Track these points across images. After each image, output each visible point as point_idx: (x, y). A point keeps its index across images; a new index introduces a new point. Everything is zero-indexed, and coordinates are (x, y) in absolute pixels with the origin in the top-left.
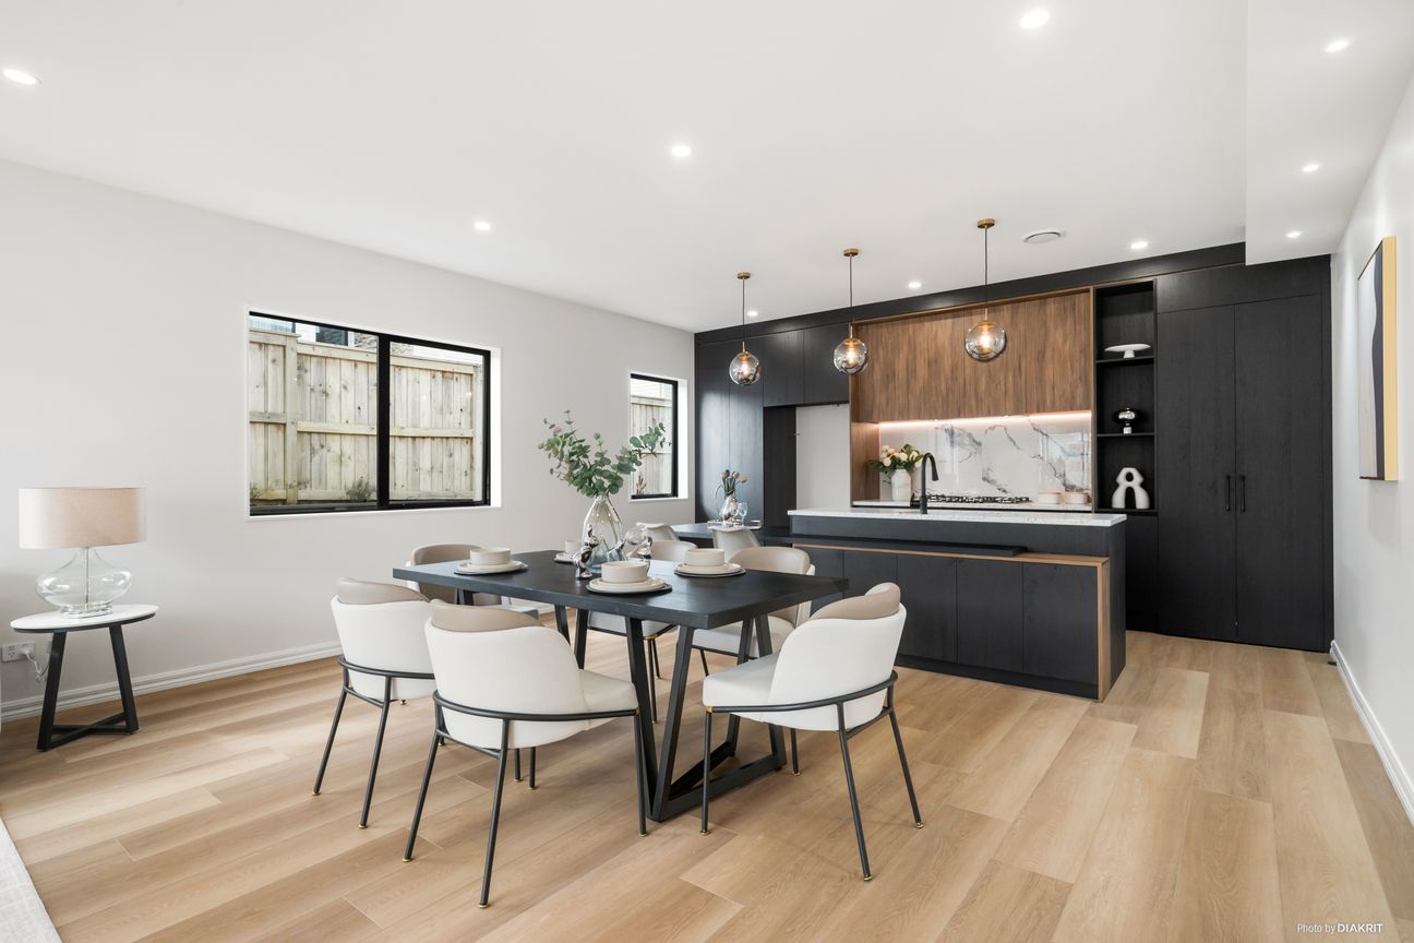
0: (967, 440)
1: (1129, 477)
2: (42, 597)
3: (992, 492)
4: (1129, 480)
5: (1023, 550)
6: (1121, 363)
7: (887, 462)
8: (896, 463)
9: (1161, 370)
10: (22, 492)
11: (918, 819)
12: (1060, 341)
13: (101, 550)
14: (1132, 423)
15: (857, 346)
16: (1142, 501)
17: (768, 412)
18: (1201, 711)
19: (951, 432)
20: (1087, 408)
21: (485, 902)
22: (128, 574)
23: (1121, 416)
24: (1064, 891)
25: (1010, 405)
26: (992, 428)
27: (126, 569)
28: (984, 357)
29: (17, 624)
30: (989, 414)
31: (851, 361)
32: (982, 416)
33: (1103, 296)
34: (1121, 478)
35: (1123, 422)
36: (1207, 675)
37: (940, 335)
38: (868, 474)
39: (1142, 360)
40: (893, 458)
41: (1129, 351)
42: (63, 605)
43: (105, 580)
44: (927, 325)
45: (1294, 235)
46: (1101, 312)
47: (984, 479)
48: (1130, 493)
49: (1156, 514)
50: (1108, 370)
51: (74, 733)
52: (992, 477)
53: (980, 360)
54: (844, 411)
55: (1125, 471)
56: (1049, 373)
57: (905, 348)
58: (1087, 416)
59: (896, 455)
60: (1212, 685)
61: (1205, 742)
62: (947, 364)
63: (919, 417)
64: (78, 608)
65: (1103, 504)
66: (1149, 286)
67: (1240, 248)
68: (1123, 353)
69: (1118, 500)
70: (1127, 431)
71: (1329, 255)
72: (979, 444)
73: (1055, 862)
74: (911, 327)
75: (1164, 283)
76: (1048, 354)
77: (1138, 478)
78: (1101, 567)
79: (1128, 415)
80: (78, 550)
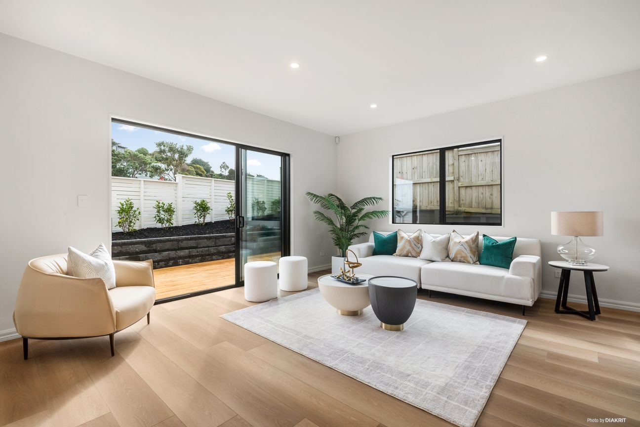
2: (559, 254)
10: (552, 213)
13: (582, 238)
22: (594, 251)
27: (593, 248)
29: (551, 263)
42: (567, 259)
43: (586, 251)
51: (571, 311)
64: (573, 261)
80: (573, 238)
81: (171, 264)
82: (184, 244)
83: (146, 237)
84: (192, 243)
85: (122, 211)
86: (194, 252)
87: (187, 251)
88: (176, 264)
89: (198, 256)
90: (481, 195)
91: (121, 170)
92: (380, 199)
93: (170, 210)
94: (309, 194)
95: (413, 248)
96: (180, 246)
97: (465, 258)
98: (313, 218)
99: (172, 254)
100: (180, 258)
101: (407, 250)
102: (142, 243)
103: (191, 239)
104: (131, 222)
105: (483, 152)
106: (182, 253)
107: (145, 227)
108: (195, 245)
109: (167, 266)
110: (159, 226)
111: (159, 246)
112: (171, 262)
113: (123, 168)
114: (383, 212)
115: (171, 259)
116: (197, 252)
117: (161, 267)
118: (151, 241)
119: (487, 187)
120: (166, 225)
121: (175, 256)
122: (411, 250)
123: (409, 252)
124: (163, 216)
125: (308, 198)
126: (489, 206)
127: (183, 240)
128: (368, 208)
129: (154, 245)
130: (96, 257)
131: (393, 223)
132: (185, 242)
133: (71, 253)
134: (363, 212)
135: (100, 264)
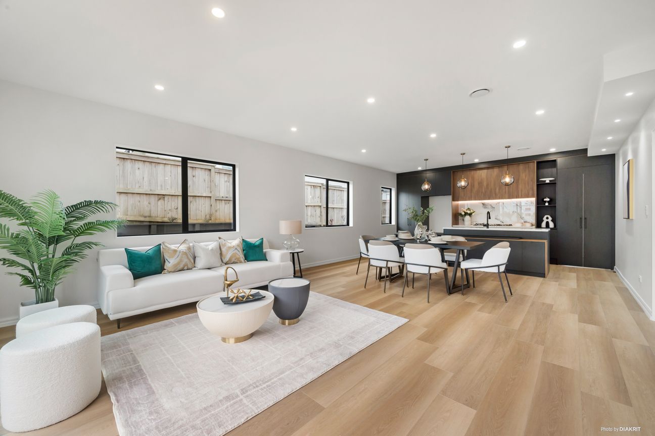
0: (490, 207)
1: (547, 218)
3: (499, 223)
4: (547, 219)
5: (521, 238)
6: (544, 184)
7: (463, 213)
8: (466, 214)
9: (559, 186)
10: (281, 221)
11: (512, 294)
12: (524, 177)
13: (293, 235)
14: (548, 202)
15: (464, 181)
16: (552, 225)
17: (422, 197)
18: (576, 281)
19: (483, 204)
20: (533, 197)
21: (428, 302)
23: (545, 200)
24: (552, 306)
25: (507, 195)
26: (499, 203)
28: (507, 185)
30: (499, 198)
31: (463, 185)
32: (497, 199)
33: (538, 163)
34: (545, 218)
35: (545, 202)
36: (575, 274)
37: (483, 175)
38: (457, 217)
39: (553, 183)
40: (465, 212)
41: (547, 180)
44: (478, 171)
45: (604, 150)
46: (538, 168)
47: (496, 219)
48: (547, 223)
49: (557, 229)
50: (540, 185)
52: (498, 218)
53: (506, 185)
54: (450, 197)
55: (546, 216)
56: (520, 187)
57: (470, 178)
58: (534, 200)
59: (466, 211)
60: (578, 276)
61: (578, 286)
62: (485, 184)
63: (475, 200)
65: (539, 225)
66: (555, 161)
67: (585, 150)
68: (545, 181)
69: (544, 224)
70: (547, 204)
71: (615, 154)
72: (494, 208)
73: (548, 301)
74: (473, 172)
75: (560, 160)
76: (520, 181)
77: (550, 218)
78: (546, 242)
79: (548, 199)
90: (139, 204)
97: (238, 259)
101: (183, 263)
105: (141, 161)
119: (144, 195)
123: (186, 265)
126: (147, 214)
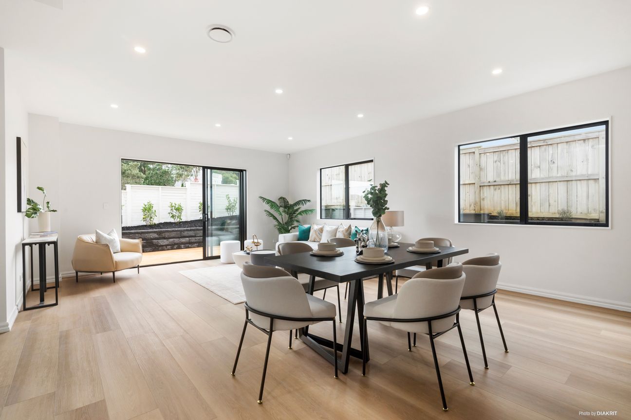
81: (175, 248)
82: (186, 234)
83: (161, 228)
84: (191, 233)
85: (145, 210)
86: (193, 240)
87: (187, 238)
88: (179, 248)
89: (196, 243)
91: (165, 171)
92: (309, 201)
93: (179, 209)
94: (261, 197)
95: (317, 236)
96: (182, 235)
98: (265, 216)
99: (176, 240)
100: (183, 243)
101: (314, 237)
102: (155, 232)
103: (191, 230)
104: (151, 218)
106: (183, 240)
107: (163, 222)
108: (194, 235)
109: (172, 249)
110: (172, 220)
111: (167, 235)
112: (175, 247)
113: (168, 169)
114: (311, 211)
115: (175, 244)
116: (195, 240)
117: (168, 250)
118: (161, 231)
120: (177, 220)
121: (178, 242)
122: (316, 237)
124: (174, 213)
125: (261, 200)
127: (184, 231)
128: (303, 207)
129: (163, 234)
130: (110, 235)
131: (321, 218)
132: (186, 232)
133: (97, 233)
134: (299, 211)
135: (111, 239)
